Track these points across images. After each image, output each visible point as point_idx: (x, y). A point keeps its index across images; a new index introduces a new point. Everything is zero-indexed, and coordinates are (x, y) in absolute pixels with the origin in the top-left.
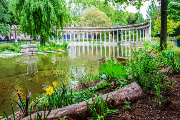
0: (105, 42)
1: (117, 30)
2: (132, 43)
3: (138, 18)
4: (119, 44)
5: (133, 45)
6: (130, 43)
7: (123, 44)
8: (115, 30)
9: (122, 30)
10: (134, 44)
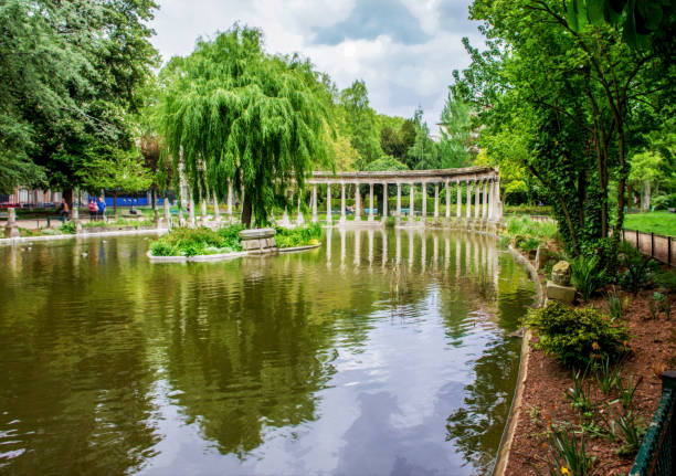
0: (343, 218)
1: (384, 182)
2: (433, 222)
3: (417, 139)
4: (390, 226)
5: (433, 228)
6: (426, 224)
7: (402, 224)
8: (378, 181)
9: (399, 182)
10: (438, 225)
